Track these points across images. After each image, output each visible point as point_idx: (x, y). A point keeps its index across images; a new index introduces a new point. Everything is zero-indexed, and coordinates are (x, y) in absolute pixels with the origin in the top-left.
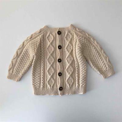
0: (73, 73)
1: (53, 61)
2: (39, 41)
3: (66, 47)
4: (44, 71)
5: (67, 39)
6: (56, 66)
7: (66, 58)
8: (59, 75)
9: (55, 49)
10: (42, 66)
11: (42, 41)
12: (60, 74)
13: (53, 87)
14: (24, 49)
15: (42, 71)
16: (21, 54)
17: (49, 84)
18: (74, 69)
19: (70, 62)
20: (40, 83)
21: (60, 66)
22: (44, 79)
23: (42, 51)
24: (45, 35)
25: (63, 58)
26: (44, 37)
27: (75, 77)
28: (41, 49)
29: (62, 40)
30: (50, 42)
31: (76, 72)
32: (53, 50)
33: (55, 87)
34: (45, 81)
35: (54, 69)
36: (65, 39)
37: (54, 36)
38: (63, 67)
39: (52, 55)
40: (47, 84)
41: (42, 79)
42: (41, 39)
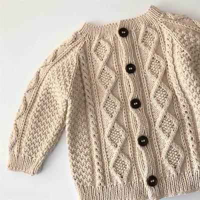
0: (178, 132)
1: (118, 107)
2: (75, 61)
3: (147, 65)
4: (99, 139)
5: (146, 45)
6: (128, 119)
7: (152, 93)
8: (142, 144)
9: (119, 77)
10: (92, 126)
11: (82, 61)
12: (144, 141)
13: (129, 178)
14: (42, 88)
15: (93, 140)
16: (34, 102)
17: (116, 171)
18: (181, 122)
19: (167, 104)
20: (93, 171)
21: (140, 118)
22: (102, 159)
23: (87, 87)
24: (88, 45)
25: (143, 97)
26: (85, 50)
27: (187, 144)
28: (82, 81)
29: (133, 49)
30: (104, 60)
31: (188, 129)
32: (113, 78)
33: (135, 178)
34: (106, 164)
35: (124, 128)
36: (142, 45)
37: (111, 40)
38: (148, 120)
39: (112, 91)
40: (112, 171)
41: (96, 160)
42: (81, 57)
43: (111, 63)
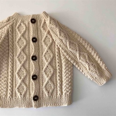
0: (53, 75)
1: (25, 59)
2: (6, 32)
3: (43, 39)
4: (13, 74)
5: (44, 29)
6: (29, 65)
7: (44, 54)
8: (33, 79)
9: (28, 43)
10: (10, 67)
11: (10, 32)
12: (35, 77)
13: (25, 96)
15: (10, 74)
17: (19, 91)
18: (55, 70)
19: (49, 60)
20: (7, 90)
21: (35, 66)
22: (12, 85)
23: (10, 46)
24: (14, 24)
25: (39, 55)
26: (12, 27)
27: (57, 82)
28: (8, 43)
29: (37, 30)
30: (21, 34)
31: (58, 74)
32: (25, 44)
33: (27, 96)
34: (14, 87)
35: (26, 70)
36: (42, 29)
37: (27, 24)
38: (39, 67)
39: (23, 50)
40: (17, 91)
41: (9, 84)
42: (9, 30)
43: (25, 36)
